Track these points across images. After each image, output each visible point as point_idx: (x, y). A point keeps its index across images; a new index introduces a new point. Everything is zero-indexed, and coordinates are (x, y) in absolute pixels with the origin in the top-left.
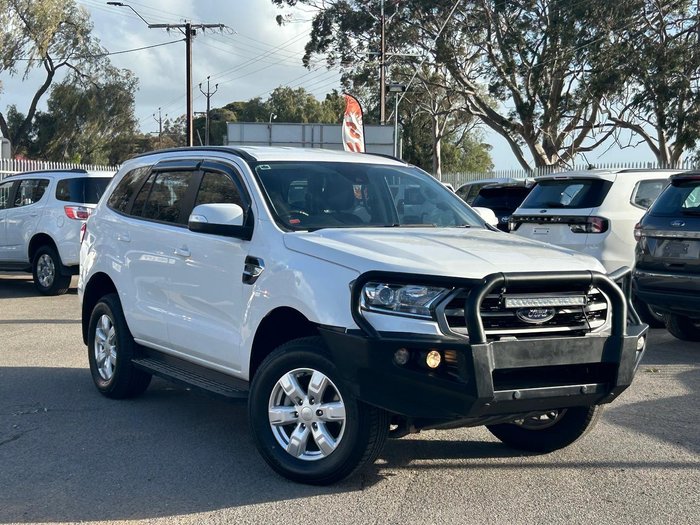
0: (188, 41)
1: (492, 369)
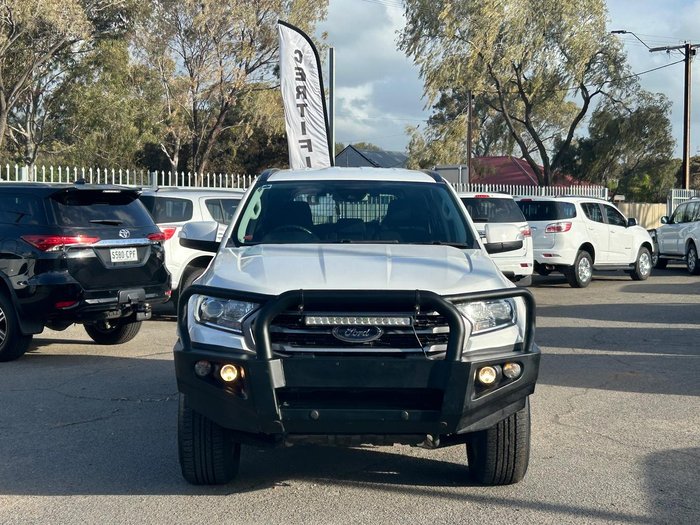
0: (687, 61)
1: (276, 386)
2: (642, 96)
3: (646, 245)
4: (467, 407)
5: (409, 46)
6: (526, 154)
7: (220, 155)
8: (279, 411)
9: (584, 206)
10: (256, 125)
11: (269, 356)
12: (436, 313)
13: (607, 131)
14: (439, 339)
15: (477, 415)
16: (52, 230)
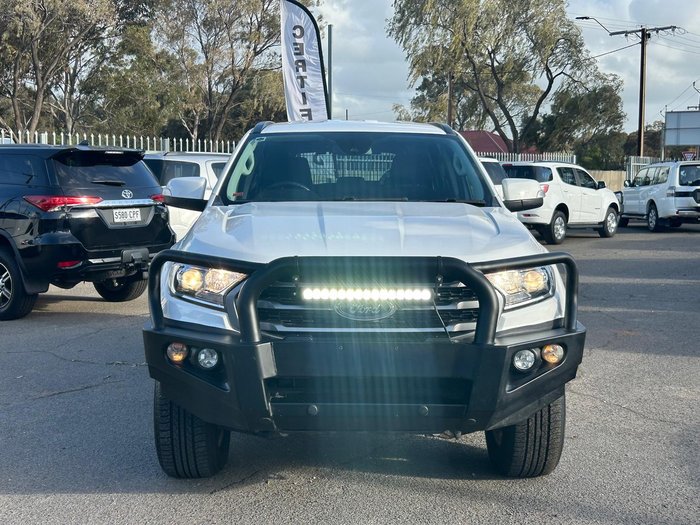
0: (643, 44)
1: (265, 376)
2: (598, 76)
3: (613, 206)
4: (502, 401)
5: (397, 33)
6: (498, 128)
7: (234, 128)
8: (269, 406)
9: (559, 169)
10: (263, 101)
11: (257, 339)
12: (462, 285)
13: (567, 108)
14: (465, 316)
15: (511, 408)
16: (54, 190)
